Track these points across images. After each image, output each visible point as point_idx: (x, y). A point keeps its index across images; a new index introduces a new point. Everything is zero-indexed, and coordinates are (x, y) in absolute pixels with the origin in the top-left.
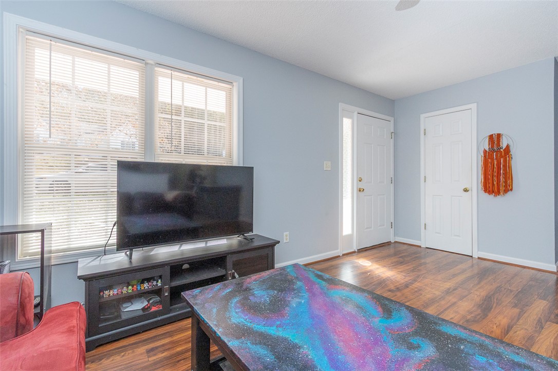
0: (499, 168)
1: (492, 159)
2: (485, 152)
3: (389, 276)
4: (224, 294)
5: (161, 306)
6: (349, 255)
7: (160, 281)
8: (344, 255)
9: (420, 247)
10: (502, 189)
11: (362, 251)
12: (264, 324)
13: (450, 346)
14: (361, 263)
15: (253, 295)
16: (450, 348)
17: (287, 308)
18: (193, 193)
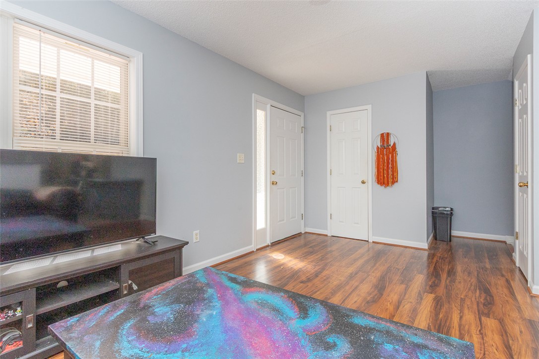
0: (388, 163)
1: (383, 155)
2: (378, 148)
3: (301, 267)
4: (113, 318)
5: (21, 342)
6: (263, 250)
7: (19, 309)
8: (257, 250)
9: (327, 235)
10: (390, 180)
11: (275, 245)
12: (166, 351)
13: (362, 338)
14: (275, 257)
15: (153, 314)
16: (363, 341)
17: (196, 325)
18: (78, 189)
